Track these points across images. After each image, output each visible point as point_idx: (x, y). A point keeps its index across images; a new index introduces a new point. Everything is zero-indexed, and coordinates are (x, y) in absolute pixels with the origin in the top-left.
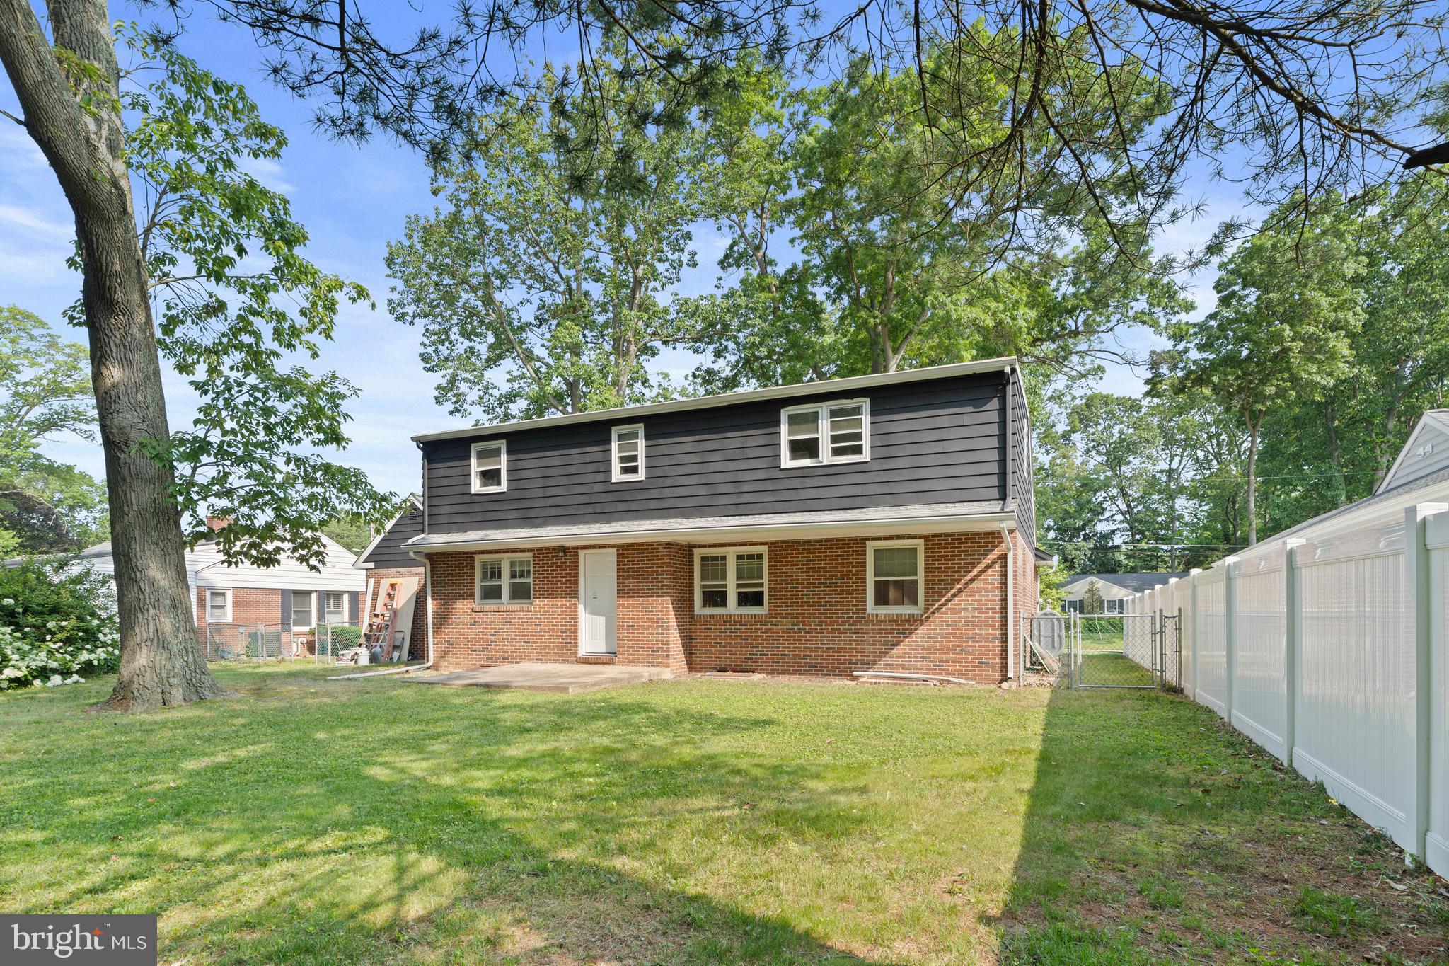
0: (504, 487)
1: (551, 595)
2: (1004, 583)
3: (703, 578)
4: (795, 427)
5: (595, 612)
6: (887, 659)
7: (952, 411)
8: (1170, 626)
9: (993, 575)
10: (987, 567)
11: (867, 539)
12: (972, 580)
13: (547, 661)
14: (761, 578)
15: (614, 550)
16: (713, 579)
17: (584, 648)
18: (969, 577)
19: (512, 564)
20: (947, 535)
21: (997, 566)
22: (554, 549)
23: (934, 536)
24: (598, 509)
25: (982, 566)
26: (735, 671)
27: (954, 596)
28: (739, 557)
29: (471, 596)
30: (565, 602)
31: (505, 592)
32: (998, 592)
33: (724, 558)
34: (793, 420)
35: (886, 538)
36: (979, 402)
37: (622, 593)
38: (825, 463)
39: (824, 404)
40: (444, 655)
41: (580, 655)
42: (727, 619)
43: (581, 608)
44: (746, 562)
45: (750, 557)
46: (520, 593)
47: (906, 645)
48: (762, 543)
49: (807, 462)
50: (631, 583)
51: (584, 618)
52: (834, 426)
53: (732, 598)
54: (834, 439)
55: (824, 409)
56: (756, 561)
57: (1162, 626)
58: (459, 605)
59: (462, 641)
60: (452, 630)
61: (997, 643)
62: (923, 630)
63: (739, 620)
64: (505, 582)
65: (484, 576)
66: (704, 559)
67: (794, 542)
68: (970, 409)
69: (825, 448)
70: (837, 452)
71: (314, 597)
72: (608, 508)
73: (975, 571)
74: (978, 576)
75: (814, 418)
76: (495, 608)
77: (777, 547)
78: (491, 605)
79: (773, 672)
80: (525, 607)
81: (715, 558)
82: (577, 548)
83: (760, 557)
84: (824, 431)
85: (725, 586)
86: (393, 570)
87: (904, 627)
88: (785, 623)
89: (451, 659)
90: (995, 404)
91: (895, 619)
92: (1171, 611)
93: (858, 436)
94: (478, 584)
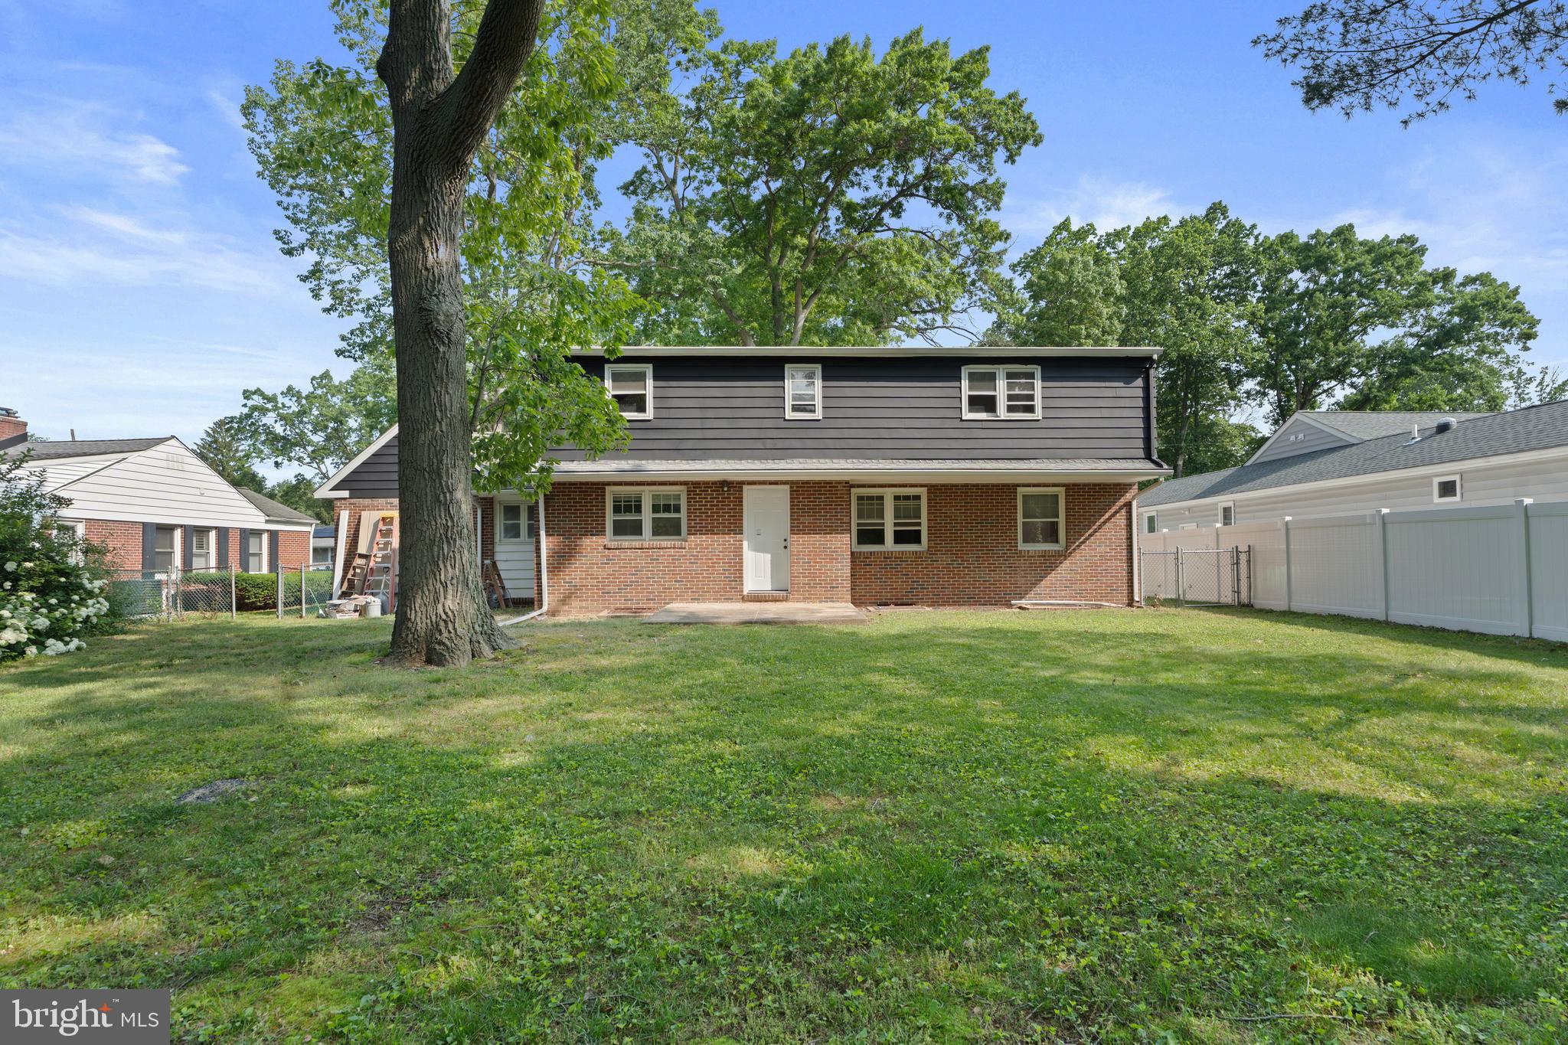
0: (649, 414)
1: (711, 531)
2: (1129, 525)
3: (860, 516)
4: (976, 384)
5: (758, 548)
6: (1037, 589)
7: (1108, 384)
8: (1243, 558)
9: (1121, 519)
10: (1116, 512)
11: (1018, 485)
12: (1105, 523)
13: (704, 600)
14: (919, 517)
15: (787, 487)
16: (869, 517)
17: (749, 586)
18: (1102, 520)
19: (655, 497)
20: (1085, 485)
21: (1123, 511)
22: (714, 483)
23: (1075, 485)
24: (769, 444)
25: (1112, 511)
26: (896, 605)
27: (1091, 535)
28: (897, 498)
29: (601, 532)
30: (730, 539)
31: (647, 527)
32: (1124, 533)
33: (881, 498)
34: (973, 377)
35: (1035, 485)
36: (1128, 380)
37: (794, 530)
38: (1002, 418)
39: (1001, 367)
40: (565, 600)
41: (745, 593)
42: (888, 556)
43: (745, 544)
44: (902, 502)
45: (907, 498)
46: (666, 528)
47: (1052, 577)
48: (922, 486)
49: (983, 416)
50: (806, 520)
51: (749, 556)
52: (1010, 386)
53: (889, 537)
54: (1010, 398)
55: (1001, 371)
56: (911, 502)
57: (1238, 559)
58: (588, 542)
59: (589, 582)
60: (576, 572)
61: (1124, 573)
62: (1066, 564)
63: (901, 556)
64: (647, 517)
65: (617, 509)
66: (860, 498)
67: (953, 485)
68: (1121, 384)
69: (1002, 404)
70: (1011, 409)
71: (178, 534)
72: (780, 444)
73: (1107, 516)
74: (1109, 519)
75: (992, 377)
76: (637, 544)
77: (934, 490)
78: (627, 541)
79: (933, 604)
80: (678, 544)
81: (871, 498)
82: (743, 483)
83: (918, 498)
84: (1001, 390)
85: (883, 524)
86: (382, 501)
87: (1050, 562)
88: (944, 559)
89: (575, 603)
90: (1139, 382)
91: (1044, 555)
92: (1243, 548)
93: (1031, 398)
94: (610, 517)
